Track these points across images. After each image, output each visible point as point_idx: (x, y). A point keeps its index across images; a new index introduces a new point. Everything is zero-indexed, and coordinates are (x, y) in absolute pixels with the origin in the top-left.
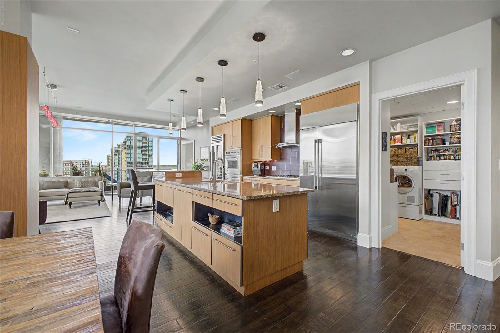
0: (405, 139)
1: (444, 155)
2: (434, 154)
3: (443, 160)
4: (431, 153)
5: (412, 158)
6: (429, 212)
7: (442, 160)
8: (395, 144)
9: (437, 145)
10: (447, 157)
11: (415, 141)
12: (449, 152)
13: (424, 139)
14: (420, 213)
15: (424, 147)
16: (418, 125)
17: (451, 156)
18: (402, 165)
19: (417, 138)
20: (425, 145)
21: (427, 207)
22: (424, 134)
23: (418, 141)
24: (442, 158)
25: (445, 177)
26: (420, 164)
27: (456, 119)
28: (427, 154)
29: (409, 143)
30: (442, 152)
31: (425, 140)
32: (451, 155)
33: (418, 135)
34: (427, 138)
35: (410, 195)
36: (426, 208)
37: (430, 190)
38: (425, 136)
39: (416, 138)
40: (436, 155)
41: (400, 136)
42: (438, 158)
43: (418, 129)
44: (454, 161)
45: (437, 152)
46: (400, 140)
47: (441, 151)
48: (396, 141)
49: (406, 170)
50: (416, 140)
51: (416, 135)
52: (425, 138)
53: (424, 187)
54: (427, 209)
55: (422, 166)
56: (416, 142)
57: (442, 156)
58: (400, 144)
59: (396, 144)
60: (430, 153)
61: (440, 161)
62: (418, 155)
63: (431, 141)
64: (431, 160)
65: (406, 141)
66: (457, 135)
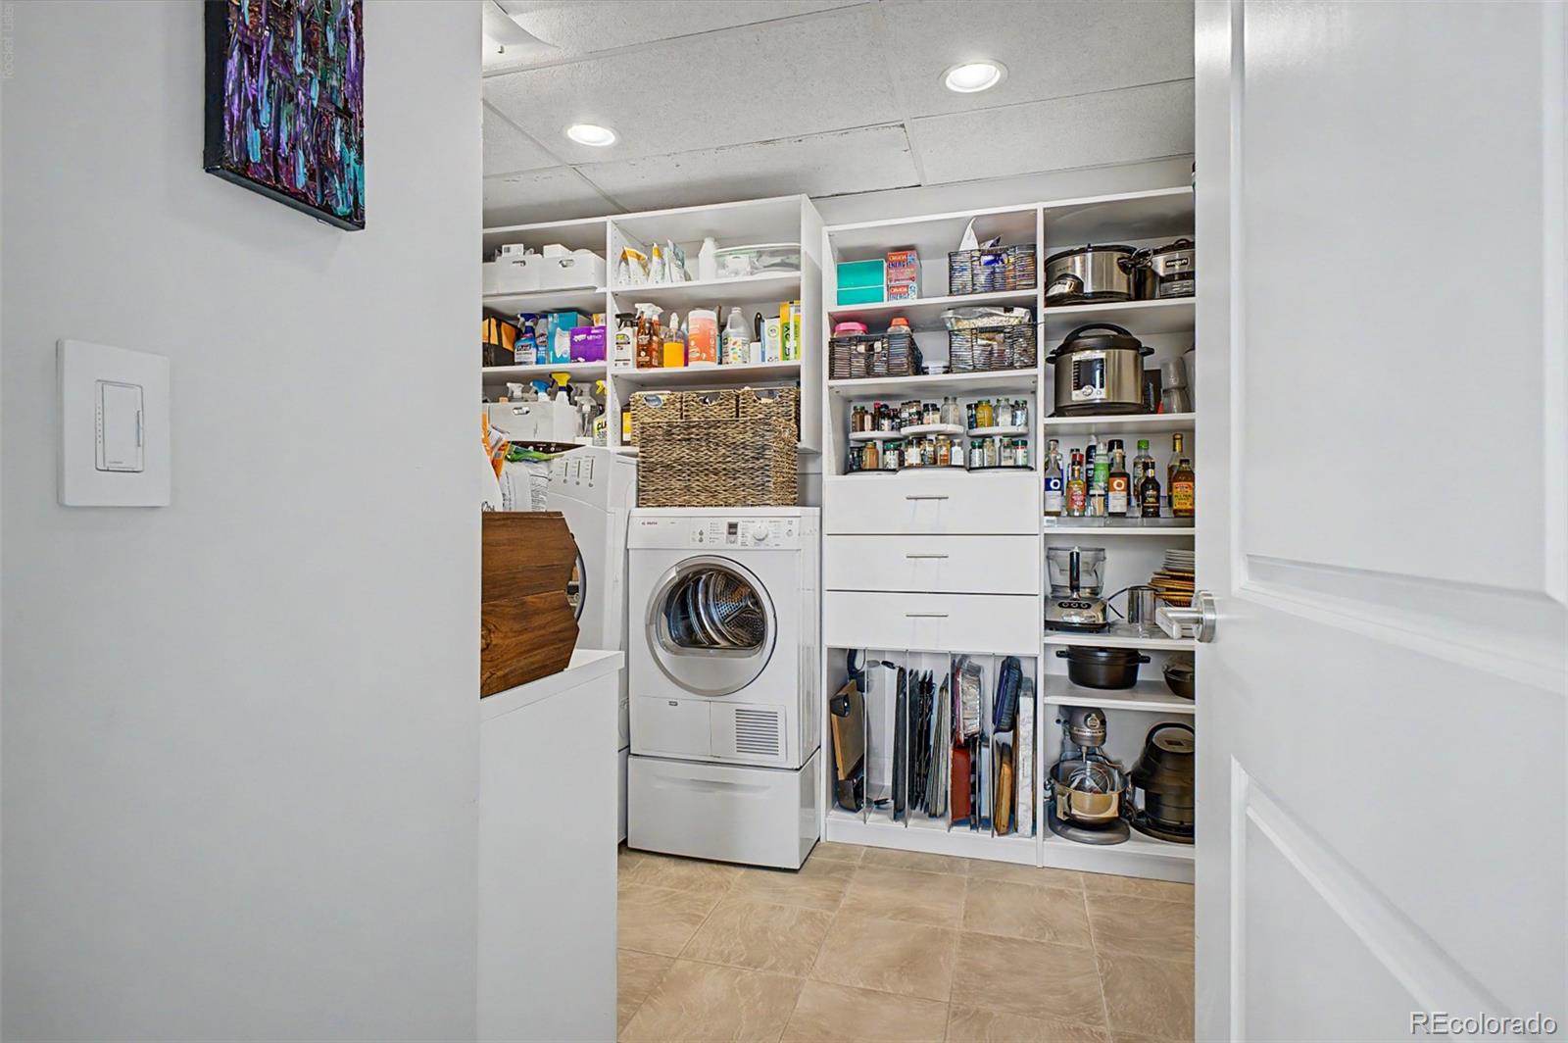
0: (740, 340)
1: (920, 438)
2: (876, 434)
3: (918, 467)
4: (862, 429)
5: (764, 448)
6: (850, 793)
7: (911, 467)
8: (686, 364)
9: (889, 374)
10: (935, 452)
11: (786, 355)
12: (942, 420)
13: (827, 337)
14: (808, 800)
15: (826, 382)
16: (798, 252)
17: (952, 444)
18: (713, 499)
19: (796, 334)
20: (832, 376)
21: (840, 764)
22: (831, 305)
23: (802, 350)
24: (913, 455)
25: (925, 576)
26: (811, 497)
27: (978, 217)
28: (840, 437)
29: (755, 363)
30: (911, 423)
31: (832, 343)
32: (950, 436)
33: (799, 315)
34: (843, 326)
35: (752, 698)
36: (835, 769)
37: (852, 654)
38: (836, 320)
39: (792, 332)
40: (885, 441)
41: (713, 315)
42: (891, 458)
43: (803, 277)
44: (964, 473)
45: (886, 423)
46: (715, 342)
47: (905, 415)
48: (692, 343)
49: (733, 528)
50: (791, 344)
51: (789, 312)
52: (833, 331)
53: (828, 642)
54: (841, 777)
55: (820, 505)
56: (792, 355)
57: (910, 443)
58: (713, 366)
59: (695, 366)
60: (855, 430)
61: (902, 473)
62: (799, 440)
63: (862, 348)
64: (861, 469)
65: (742, 355)
66: (982, 316)
